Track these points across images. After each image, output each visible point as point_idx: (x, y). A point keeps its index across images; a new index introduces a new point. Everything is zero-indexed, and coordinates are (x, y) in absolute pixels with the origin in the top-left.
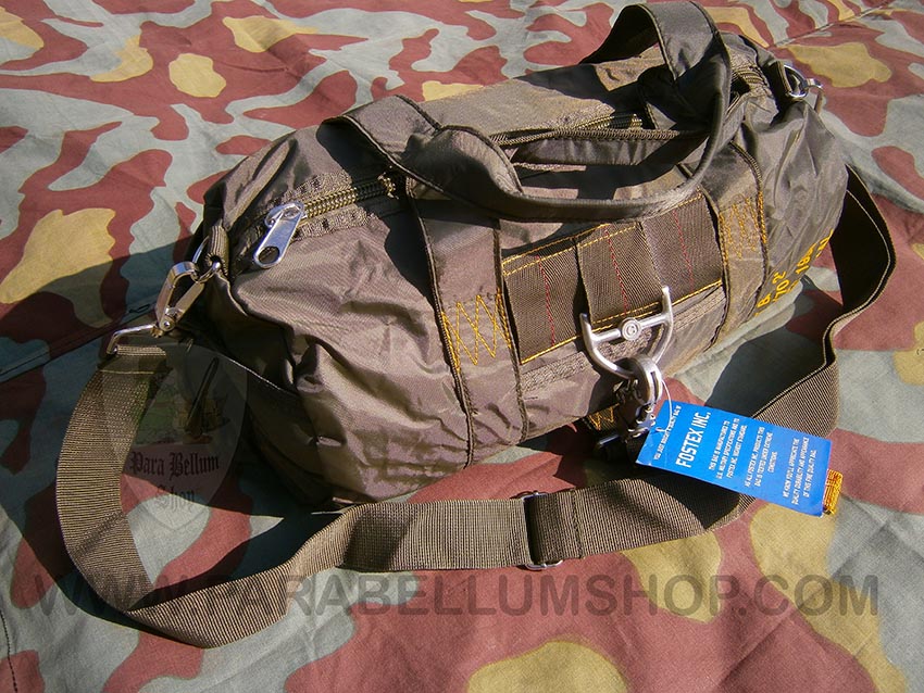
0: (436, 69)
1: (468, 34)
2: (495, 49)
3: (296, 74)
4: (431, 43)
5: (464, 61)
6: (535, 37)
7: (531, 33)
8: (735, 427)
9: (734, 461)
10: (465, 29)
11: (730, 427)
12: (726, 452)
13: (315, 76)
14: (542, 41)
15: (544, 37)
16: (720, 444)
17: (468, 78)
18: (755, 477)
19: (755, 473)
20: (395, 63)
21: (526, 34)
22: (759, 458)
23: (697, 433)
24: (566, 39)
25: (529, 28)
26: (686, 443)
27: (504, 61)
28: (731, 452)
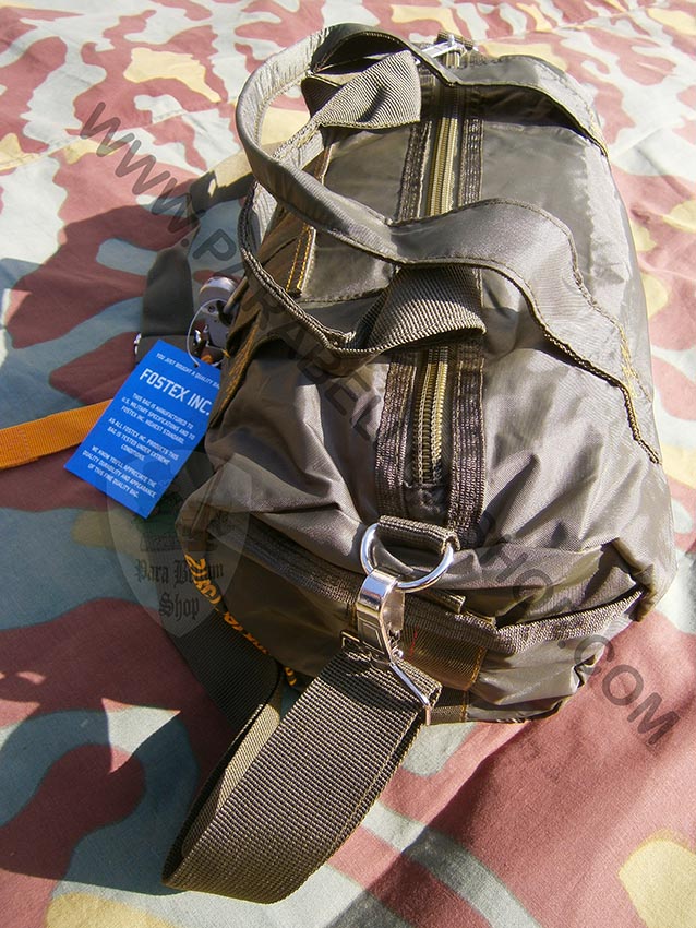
0: (150, 41)
1: (186, 15)
2: (209, 27)
3: (5, 39)
4: (147, 20)
5: (178, 36)
6: (248, 17)
7: (244, 14)
8: (184, 433)
9: (140, 418)
10: (184, 11)
11: (185, 428)
12: (151, 414)
13: (25, 42)
14: (253, 20)
15: (256, 17)
16: (163, 411)
17: (178, 50)
18: (118, 429)
19: (124, 432)
20: (107, 34)
21: (240, 15)
22: (140, 442)
23: (181, 395)
24: (276, 20)
25: (244, 10)
26: (170, 382)
27: (215, 36)
28: (151, 419)
